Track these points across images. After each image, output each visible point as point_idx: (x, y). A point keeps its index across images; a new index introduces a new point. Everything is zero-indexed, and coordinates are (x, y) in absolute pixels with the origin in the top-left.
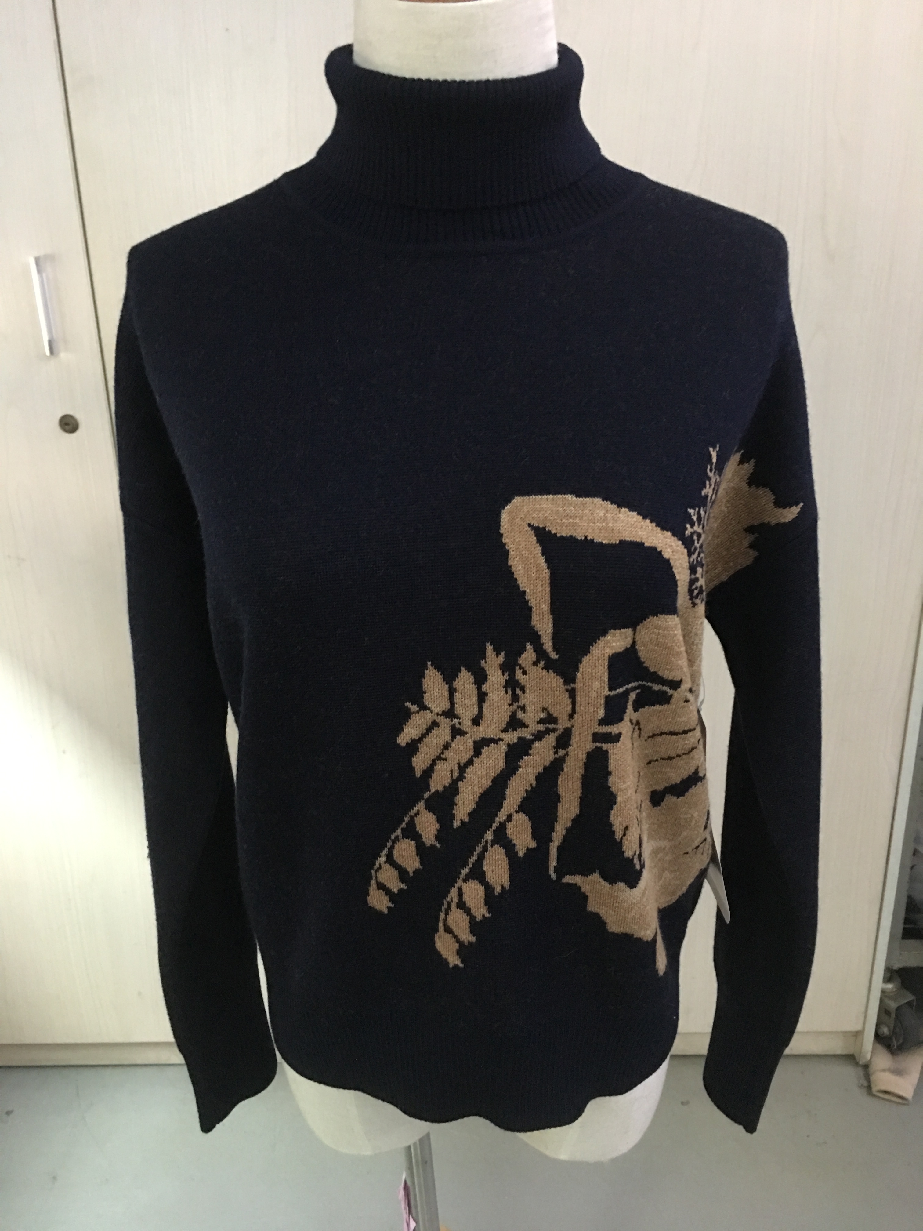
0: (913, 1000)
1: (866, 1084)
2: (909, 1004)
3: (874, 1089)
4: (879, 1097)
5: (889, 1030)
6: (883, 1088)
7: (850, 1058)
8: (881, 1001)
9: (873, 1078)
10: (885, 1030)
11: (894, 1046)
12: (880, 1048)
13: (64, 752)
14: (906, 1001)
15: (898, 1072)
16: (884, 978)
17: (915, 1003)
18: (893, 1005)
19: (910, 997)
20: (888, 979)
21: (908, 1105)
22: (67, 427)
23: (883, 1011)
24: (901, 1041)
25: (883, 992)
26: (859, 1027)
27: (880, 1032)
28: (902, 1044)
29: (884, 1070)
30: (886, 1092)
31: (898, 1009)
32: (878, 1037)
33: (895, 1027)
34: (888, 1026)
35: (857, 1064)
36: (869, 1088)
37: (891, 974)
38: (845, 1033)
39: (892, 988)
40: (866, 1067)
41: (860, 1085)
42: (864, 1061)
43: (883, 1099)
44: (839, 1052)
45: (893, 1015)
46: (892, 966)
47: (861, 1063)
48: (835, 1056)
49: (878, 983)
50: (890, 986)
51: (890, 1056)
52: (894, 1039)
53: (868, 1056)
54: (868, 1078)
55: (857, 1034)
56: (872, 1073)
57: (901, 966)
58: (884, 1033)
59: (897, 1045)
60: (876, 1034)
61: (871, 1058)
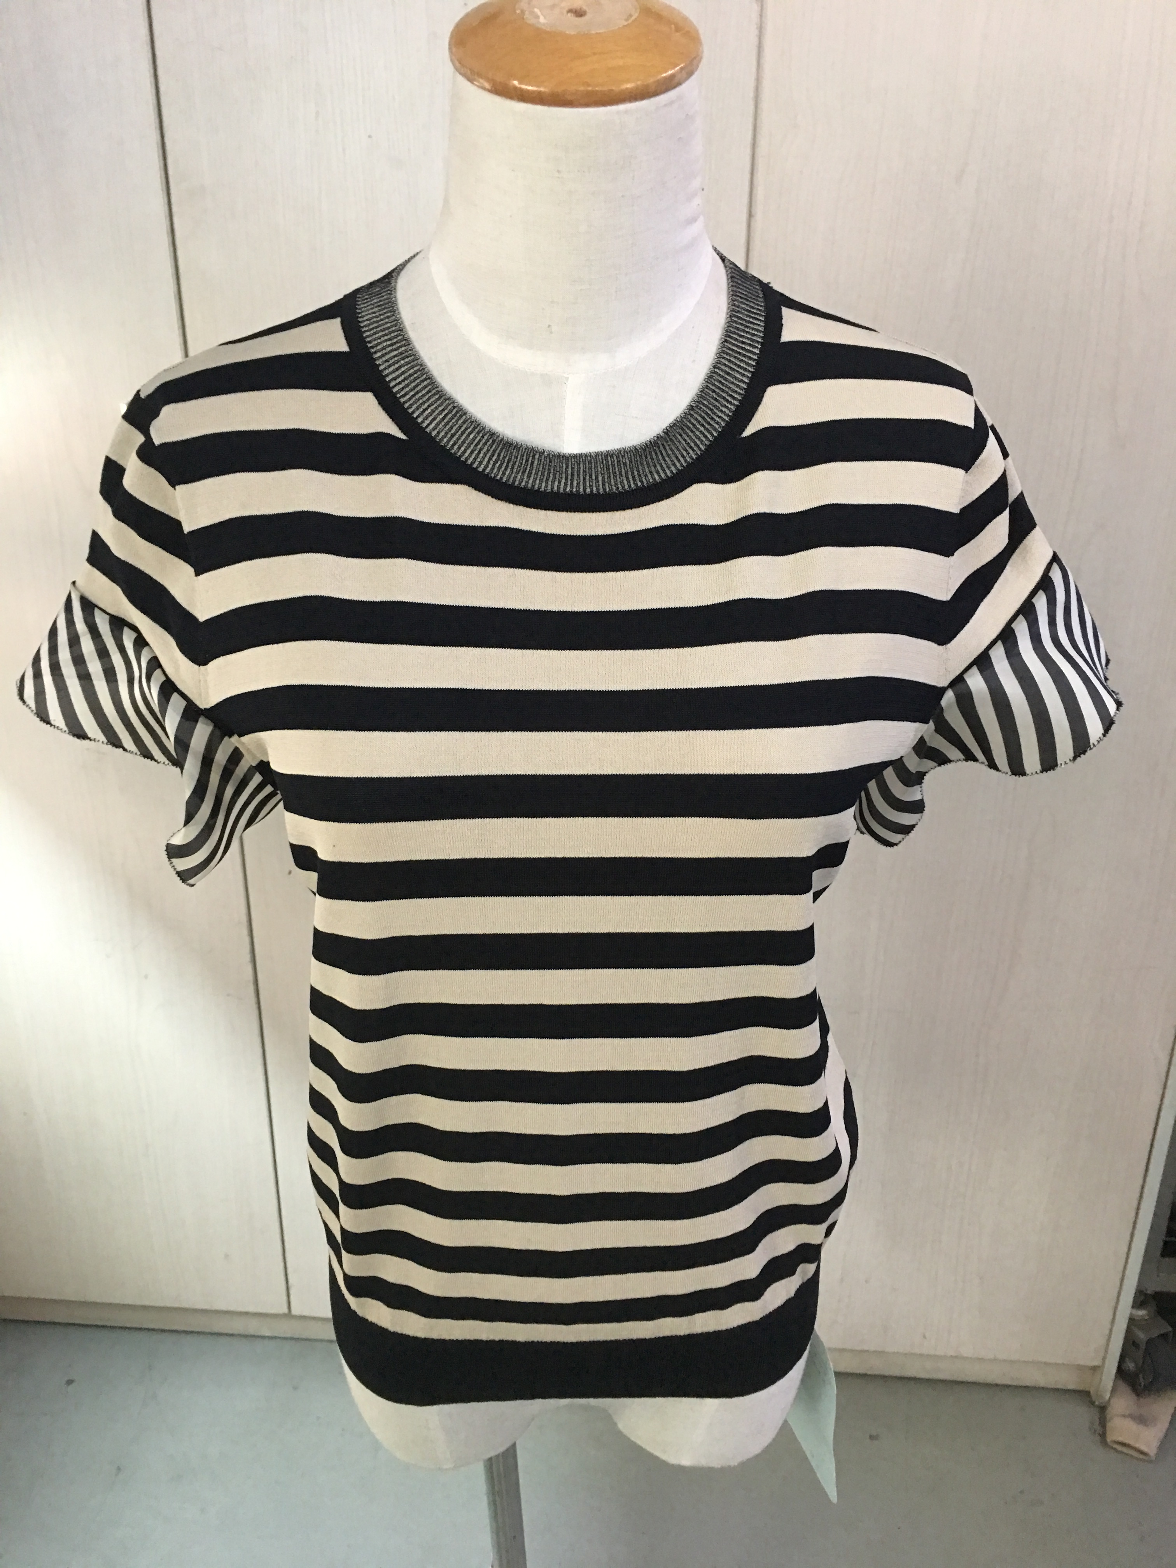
0: (1169, 1332)
1: (1099, 1429)
2: (1164, 1336)
3: (1110, 1438)
4: (1114, 1450)
5: (1136, 1366)
6: (1120, 1439)
7: (1084, 1395)
8: (1129, 1331)
9: (1109, 1425)
10: (1130, 1365)
11: (1140, 1386)
12: (1124, 1388)
13: (146, 977)
14: (1159, 1333)
15: (1142, 1420)
16: (1135, 1302)
17: (1171, 1336)
18: (1142, 1336)
19: (1166, 1328)
20: (1137, 1304)
21: (1151, 1462)
23: (1130, 1343)
24: (1150, 1380)
25: (1132, 1321)
26: (1097, 1362)
27: (1124, 1368)
28: (1150, 1385)
29: (1124, 1416)
30: (1124, 1444)
31: (1149, 1342)
32: (1121, 1372)
33: (1143, 1363)
34: (1135, 1362)
35: (1092, 1403)
36: (1103, 1435)
37: (1141, 1299)
38: (1080, 1368)
39: (1143, 1315)
40: (1103, 1409)
41: (1093, 1431)
42: (1101, 1401)
43: (1122, 1452)
44: (1071, 1387)
45: (1142, 1348)
46: (1145, 1289)
47: (1097, 1403)
48: (1065, 1391)
49: (1126, 1310)
50: (1141, 1313)
51: (1134, 1397)
52: (1141, 1376)
53: (1107, 1397)
54: (1103, 1423)
55: (1094, 1369)
56: (1108, 1417)
57: (1158, 1289)
58: (1129, 1370)
59: (1144, 1385)
60: (1120, 1370)
61: (1110, 1398)
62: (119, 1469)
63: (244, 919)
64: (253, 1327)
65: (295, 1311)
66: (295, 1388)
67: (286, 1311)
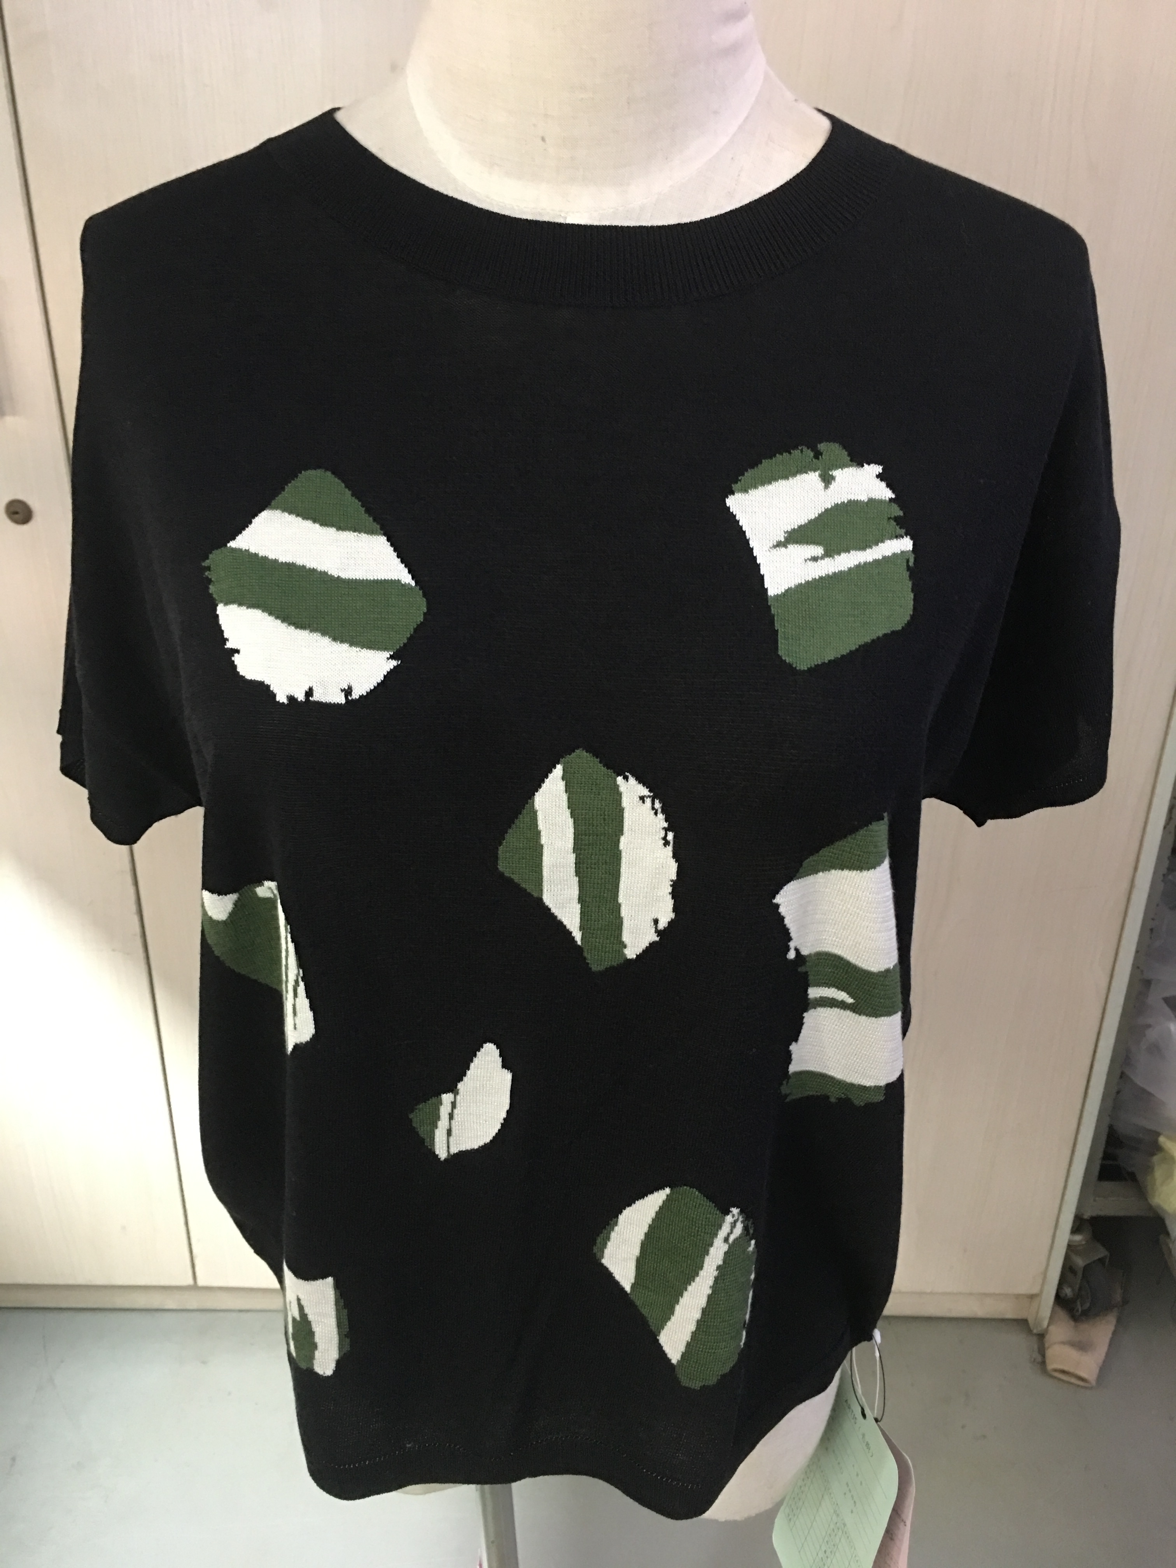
0: (1106, 1257)
1: (1039, 1359)
2: (1101, 1261)
3: (1050, 1366)
4: (1055, 1378)
5: (1073, 1290)
6: (1060, 1366)
7: (1022, 1324)
8: (1067, 1258)
9: (1049, 1353)
10: (1068, 1291)
11: (1078, 1311)
12: (1062, 1314)
14: (1096, 1258)
15: (1082, 1346)
16: (1073, 1227)
17: (1107, 1260)
18: (1080, 1262)
19: (1102, 1252)
20: (1075, 1230)
21: (1091, 1388)
22: (16, 516)
23: (1068, 1269)
24: (1087, 1305)
25: (1070, 1247)
26: (1035, 1290)
27: (1062, 1295)
28: (1089, 1309)
29: (1063, 1343)
30: (1063, 1372)
31: (1086, 1268)
32: (1059, 1299)
33: (1080, 1289)
34: (1072, 1287)
35: (1029, 1331)
36: (1043, 1363)
37: (1079, 1224)
38: (1018, 1296)
39: (1081, 1241)
40: (1041, 1336)
41: (1033, 1360)
42: (1039, 1329)
43: (1060, 1380)
44: (1010, 1315)
45: (1080, 1274)
46: (1083, 1214)
47: (1035, 1331)
48: (1003, 1320)
49: (1064, 1235)
50: (1078, 1238)
51: (1072, 1323)
52: (1079, 1303)
53: (1045, 1323)
54: (1042, 1351)
55: (1032, 1297)
56: (1047, 1345)
57: (1094, 1214)
58: (1066, 1295)
59: (1082, 1311)
60: (1058, 1297)
61: (1048, 1326)
62: (13, 1459)
63: (127, 866)
64: (155, 1300)
65: (201, 1282)
66: (204, 1363)
67: (190, 1282)
